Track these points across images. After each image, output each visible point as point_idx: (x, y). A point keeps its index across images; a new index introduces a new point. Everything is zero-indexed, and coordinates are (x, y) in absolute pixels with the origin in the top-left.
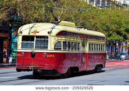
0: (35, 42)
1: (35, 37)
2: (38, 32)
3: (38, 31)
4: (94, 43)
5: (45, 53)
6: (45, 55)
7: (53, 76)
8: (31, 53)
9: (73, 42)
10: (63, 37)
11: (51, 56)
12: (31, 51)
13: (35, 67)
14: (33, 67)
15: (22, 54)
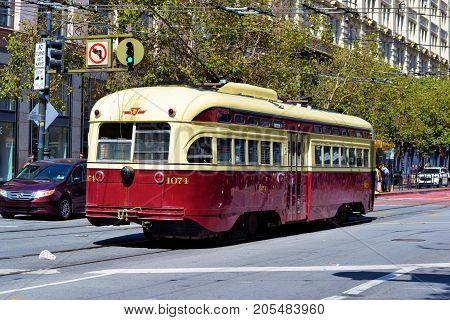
0: (133, 141)
1: (134, 127)
2: (143, 112)
3: (142, 109)
4: (332, 146)
5: (161, 173)
6: (161, 177)
7: (188, 238)
8: (122, 172)
9: (255, 139)
10: (218, 126)
11: (178, 180)
12: (120, 167)
13: (134, 214)
14: (129, 213)
15: (97, 176)
